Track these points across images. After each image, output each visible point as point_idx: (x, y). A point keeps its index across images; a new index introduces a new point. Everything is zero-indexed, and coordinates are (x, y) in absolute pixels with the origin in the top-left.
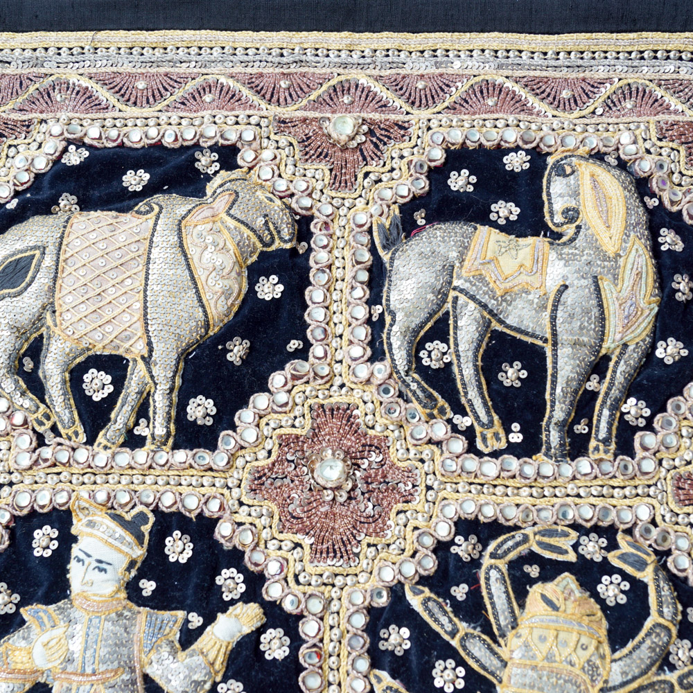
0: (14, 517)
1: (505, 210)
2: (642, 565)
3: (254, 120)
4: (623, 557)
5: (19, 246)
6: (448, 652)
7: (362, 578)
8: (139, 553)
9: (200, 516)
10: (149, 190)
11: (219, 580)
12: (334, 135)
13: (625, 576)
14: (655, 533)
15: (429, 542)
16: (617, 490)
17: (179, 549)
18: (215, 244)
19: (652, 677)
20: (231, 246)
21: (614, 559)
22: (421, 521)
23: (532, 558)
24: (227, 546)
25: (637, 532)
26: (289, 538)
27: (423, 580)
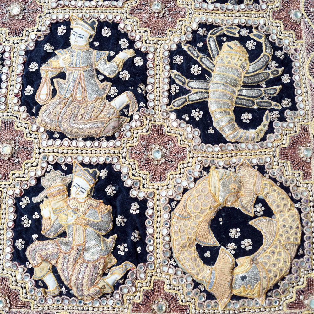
0: (51, 23)
2: (260, 37)
4: (254, 35)
6: (196, 62)
7: (167, 42)
8: (93, 33)
9: (113, 22)
11: (120, 42)
13: (255, 41)
14: (265, 28)
15: (190, 29)
16: (253, 15)
17: (106, 32)
19: (262, 71)
21: (251, 36)
22: (187, 24)
23: (224, 35)
24: (122, 31)
25: (259, 28)
26: (143, 29)
27: (188, 42)
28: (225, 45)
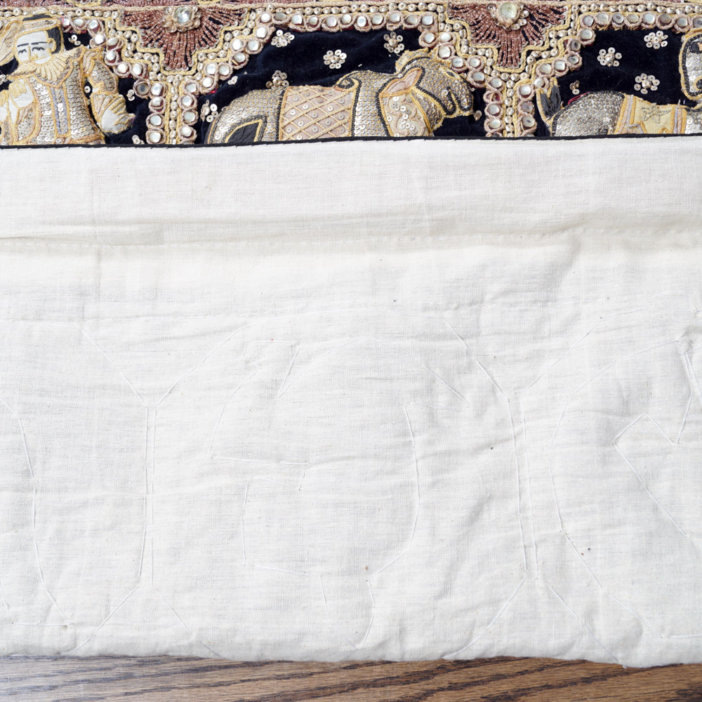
1: (647, 82)
3: (431, 7)
5: (244, 115)
10: (347, 67)
12: (501, 19)
18: (408, 112)
20: (421, 114)
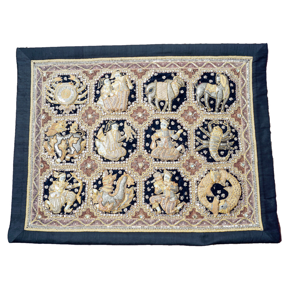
0: (153, 120)
1: (211, 81)
2: (227, 124)
3: (178, 69)
4: (225, 124)
5: (151, 87)
6: (204, 134)
7: (194, 126)
8: (169, 124)
9: (175, 119)
10: (166, 79)
11: (178, 127)
12: (189, 71)
13: (225, 126)
14: (228, 121)
15: (202, 122)
16: (224, 116)
17: (173, 123)
18: (175, 86)
19: (227, 137)
20: (177, 87)
21: (223, 124)
22: (201, 120)
23: (214, 124)
24: (178, 123)
25: (226, 121)
26: (186, 122)
27: (201, 127)
28: (214, 128)
